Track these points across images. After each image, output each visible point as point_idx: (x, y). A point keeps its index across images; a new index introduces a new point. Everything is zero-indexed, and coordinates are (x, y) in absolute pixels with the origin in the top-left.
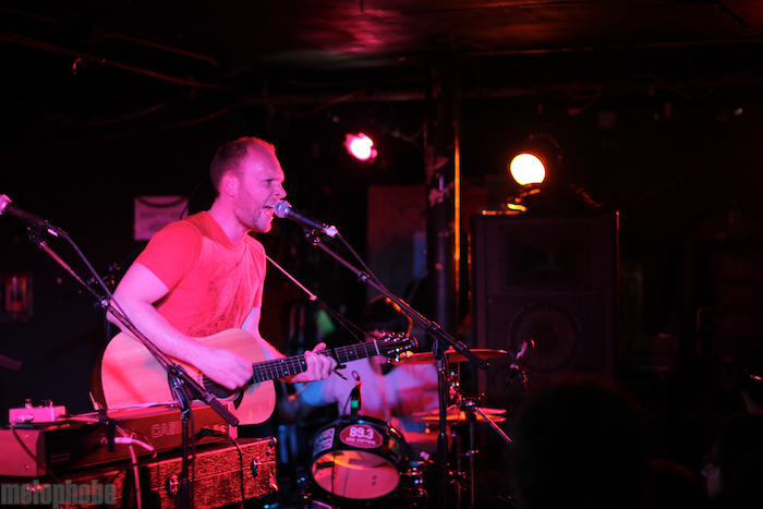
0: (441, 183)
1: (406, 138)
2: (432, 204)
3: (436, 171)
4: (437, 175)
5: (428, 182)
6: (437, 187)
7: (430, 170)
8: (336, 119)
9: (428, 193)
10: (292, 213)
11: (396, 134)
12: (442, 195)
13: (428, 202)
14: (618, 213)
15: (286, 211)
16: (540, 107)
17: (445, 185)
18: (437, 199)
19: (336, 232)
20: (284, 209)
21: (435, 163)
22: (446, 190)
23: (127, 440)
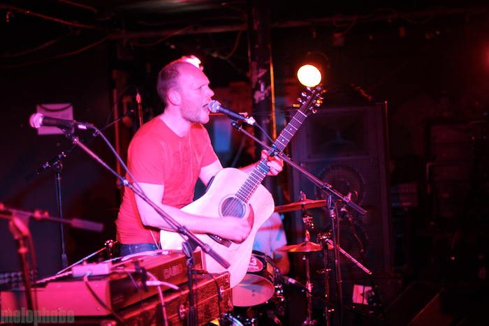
0: (262, 87)
1: (222, 58)
2: (257, 101)
3: (259, 79)
4: (260, 82)
5: (254, 86)
6: (259, 89)
7: (254, 79)
8: (173, 47)
9: (253, 93)
10: (222, 109)
11: (215, 55)
12: (263, 95)
13: (254, 100)
14: (386, 102)
15: (218, 108)
16: (314, 33)
17: (265, 88)
18: (260, 98)
19: (254, 121)
20: (216, 106)
21: (258, 73)
22: (266, 91)
23: (157, 283)
